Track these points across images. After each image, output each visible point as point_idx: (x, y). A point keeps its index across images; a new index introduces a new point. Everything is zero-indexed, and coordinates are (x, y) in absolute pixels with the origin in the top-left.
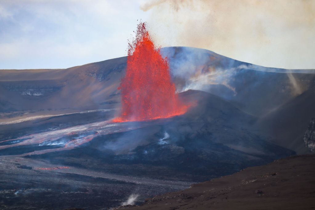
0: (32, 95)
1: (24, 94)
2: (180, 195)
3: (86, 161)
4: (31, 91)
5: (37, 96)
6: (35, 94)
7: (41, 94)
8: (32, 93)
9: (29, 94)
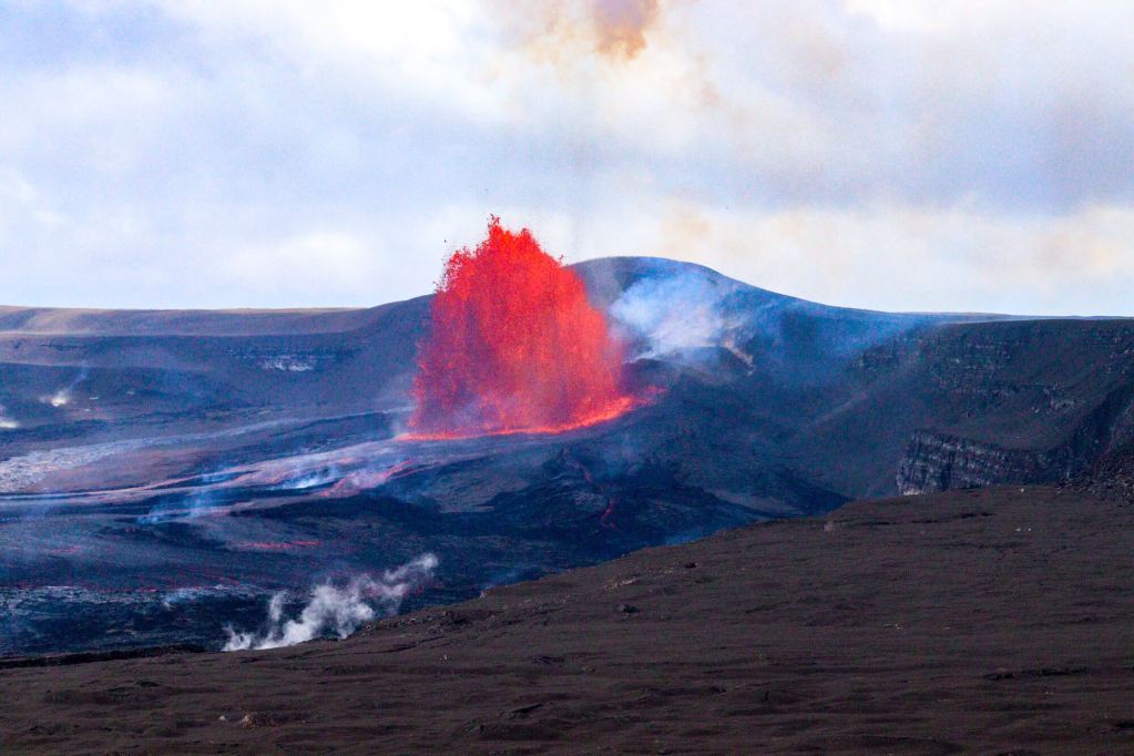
0: (288, 370)
1: (267, 366)
2: (444, 613)
3: (369, 527)
4: (284, 360)
5: (297, 371)
6: (294, 368)
7: (307, 367)
8: (287, 364)
9: (280, 366)
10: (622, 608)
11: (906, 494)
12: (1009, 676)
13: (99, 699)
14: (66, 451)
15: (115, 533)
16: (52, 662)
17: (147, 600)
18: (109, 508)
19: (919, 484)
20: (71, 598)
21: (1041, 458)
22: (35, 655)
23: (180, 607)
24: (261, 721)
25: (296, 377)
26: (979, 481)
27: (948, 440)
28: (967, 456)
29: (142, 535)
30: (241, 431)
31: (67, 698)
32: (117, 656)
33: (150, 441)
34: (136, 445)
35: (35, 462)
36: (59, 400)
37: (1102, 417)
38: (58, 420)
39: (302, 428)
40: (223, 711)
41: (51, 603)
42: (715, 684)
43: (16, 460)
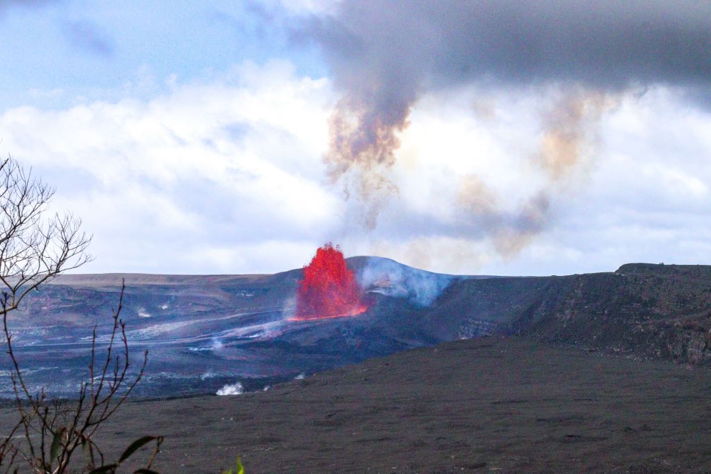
0: (245, 296)
1: (238, 294)
3: (274, 351)
4: (244, 292)
5: (249, 296)
7: (252, 295)
9: (243, 295)
10: (363, 379)
11: (462, 339)
12: (499, 403)
13: (180, 413)
15: (182, 353)
16: (163, 399)
17: (196, 377)
19: (466, 335)
20: (169, 377)
21: (509, 326)
22: (157, 397)
23: (207, 379)
24: (237, 420)
25: (248, 299)
26: (488, 334)
27: (477, 320)
28: (483, 326)
30: (229, 317)
31: (168, 412)
32: (185, 397)
33: (197, 321)
34: (192, 322)
35: (157, 329)
36: (165, 307)
37: (530, 312)
38: (165, 314)
39: (250, 316)
40: (223, 416)
41: (162, 378)
42: (397, 406)
43: (149, 328)
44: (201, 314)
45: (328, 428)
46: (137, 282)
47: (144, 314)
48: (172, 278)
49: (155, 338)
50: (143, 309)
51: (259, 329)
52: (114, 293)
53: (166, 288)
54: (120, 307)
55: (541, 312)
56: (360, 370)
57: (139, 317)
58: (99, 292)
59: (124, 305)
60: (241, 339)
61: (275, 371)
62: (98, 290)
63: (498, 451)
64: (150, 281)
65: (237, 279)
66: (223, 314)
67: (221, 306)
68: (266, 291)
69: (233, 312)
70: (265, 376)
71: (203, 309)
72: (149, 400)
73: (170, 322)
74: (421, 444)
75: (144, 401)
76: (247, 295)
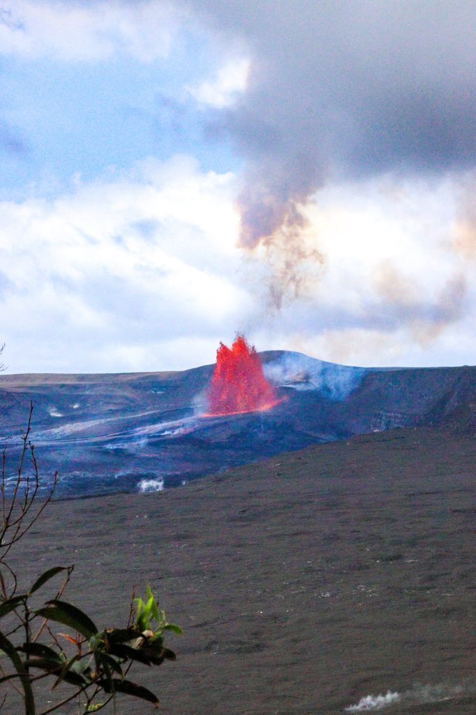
0: (156, 393)
1: (149, 392)
4: (155, 390)
7: (163, 392)
9: (153, 392)
10: (276, 474)
11: (375, 431)
12: (413, 495)
13: (94, 511)
14: (79, 424)
15: (97, 452)
16: (77, 498)
17: (109, 476)
18: (95, 444)
19: (379, 428)
20: (82, 476)
21: (422, 417)
22: (71, 496)
23: (120, 477)
24: (150, 517)
25: (160, 396)
26: (400, 426)
27: (389, 412)
28: (395, 417)
29: (107, 452)
30: (140, 415)
31: (83, 511)
32: (100, 496)
33: (108, 420)
34: (103, 421)
35: (69, 428)
36: (76, 406)
37: (443, 402)
38: (76, 413)
39: (160, 414)
40: (137, 514)
41: (75, 478)
42: (310, 500)
43: (61, 428)
44: (113, 412)
45: (242, 523)
46: (48, 382)
47: (55, 414)
48: (82, 377)
49: (68, 438)
50: (54, 409)
51: (172, 426)
52: (24, 393)
53: (76, 387)
54: (32, 408)
55: (453, 402)
56: (274, 464)
57: (50, 416)
58: (11, 393)
59: (35, 405)
60: (154, 437)
61: (189, 468)
62: (8, 391)
63: (413, 543)
64: (60, 381)
65: (147, 377)
66: (134, 411)
67: (132, 405)
68: (176, 387)
69: (144, 410)
70: (179, 473)
71: (113, 408)
72: (63, 500)
73: (82, 421)
74: (334, 538)
75: (58, 500)
76: (158, 393)
